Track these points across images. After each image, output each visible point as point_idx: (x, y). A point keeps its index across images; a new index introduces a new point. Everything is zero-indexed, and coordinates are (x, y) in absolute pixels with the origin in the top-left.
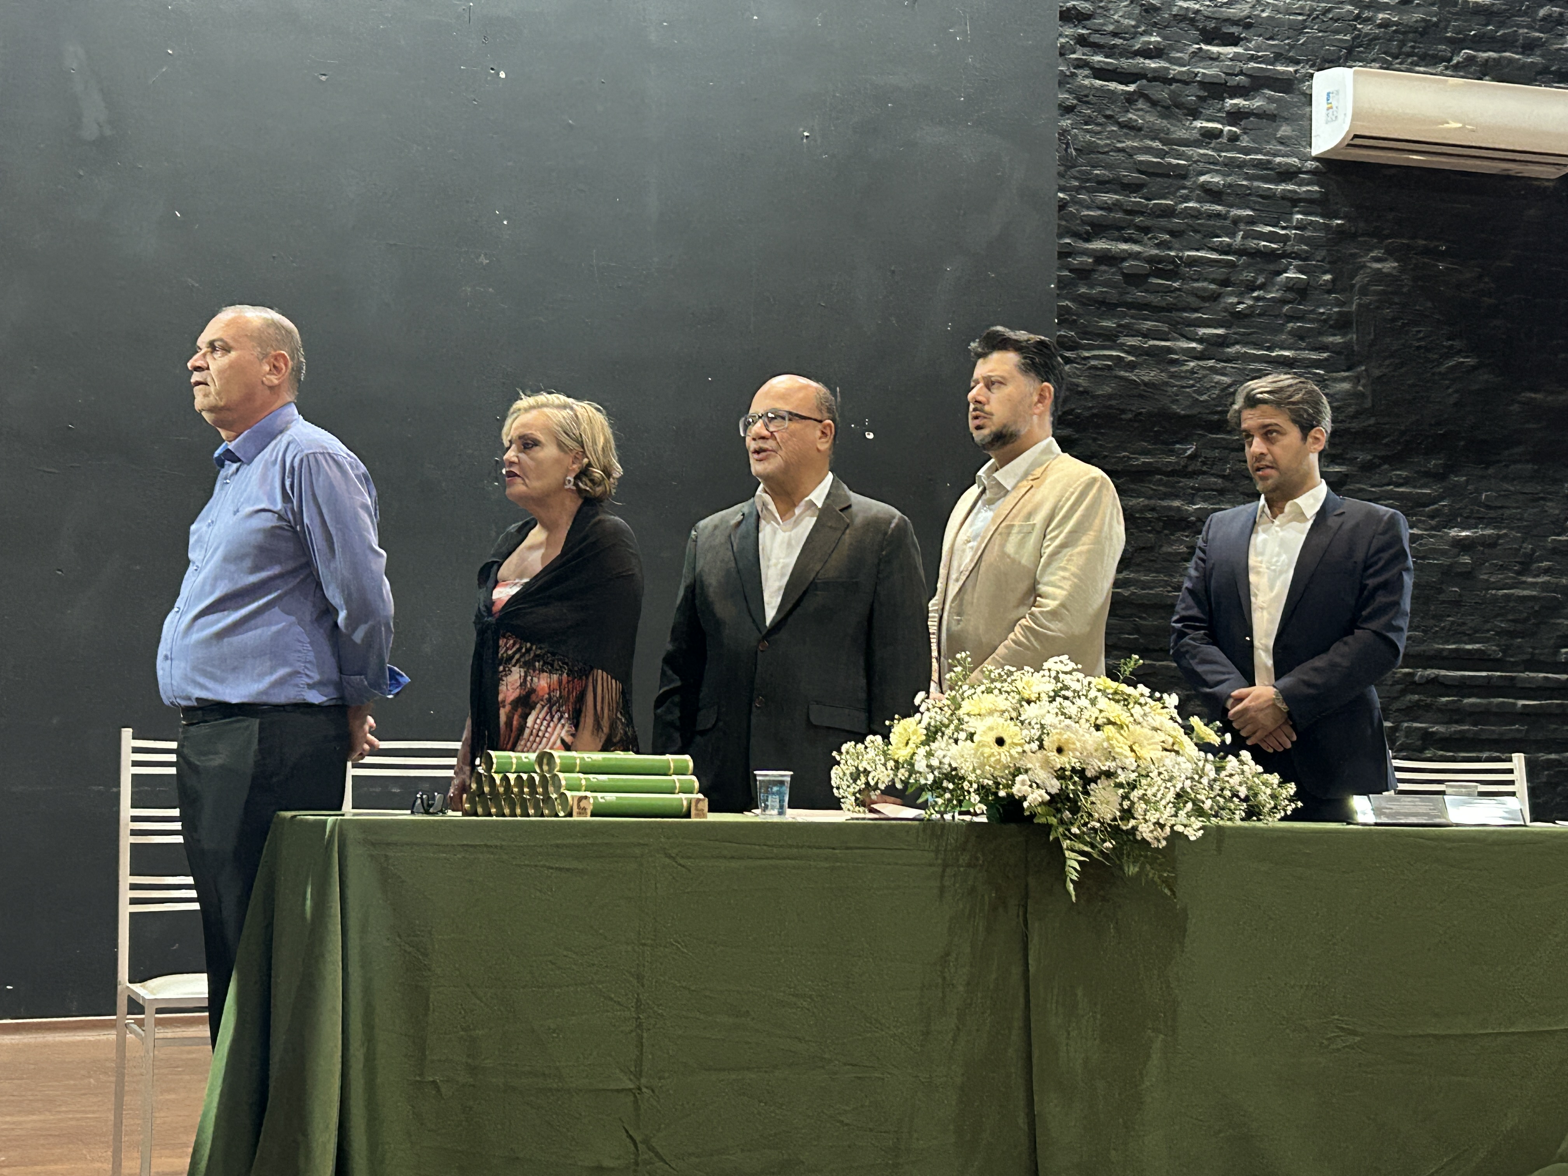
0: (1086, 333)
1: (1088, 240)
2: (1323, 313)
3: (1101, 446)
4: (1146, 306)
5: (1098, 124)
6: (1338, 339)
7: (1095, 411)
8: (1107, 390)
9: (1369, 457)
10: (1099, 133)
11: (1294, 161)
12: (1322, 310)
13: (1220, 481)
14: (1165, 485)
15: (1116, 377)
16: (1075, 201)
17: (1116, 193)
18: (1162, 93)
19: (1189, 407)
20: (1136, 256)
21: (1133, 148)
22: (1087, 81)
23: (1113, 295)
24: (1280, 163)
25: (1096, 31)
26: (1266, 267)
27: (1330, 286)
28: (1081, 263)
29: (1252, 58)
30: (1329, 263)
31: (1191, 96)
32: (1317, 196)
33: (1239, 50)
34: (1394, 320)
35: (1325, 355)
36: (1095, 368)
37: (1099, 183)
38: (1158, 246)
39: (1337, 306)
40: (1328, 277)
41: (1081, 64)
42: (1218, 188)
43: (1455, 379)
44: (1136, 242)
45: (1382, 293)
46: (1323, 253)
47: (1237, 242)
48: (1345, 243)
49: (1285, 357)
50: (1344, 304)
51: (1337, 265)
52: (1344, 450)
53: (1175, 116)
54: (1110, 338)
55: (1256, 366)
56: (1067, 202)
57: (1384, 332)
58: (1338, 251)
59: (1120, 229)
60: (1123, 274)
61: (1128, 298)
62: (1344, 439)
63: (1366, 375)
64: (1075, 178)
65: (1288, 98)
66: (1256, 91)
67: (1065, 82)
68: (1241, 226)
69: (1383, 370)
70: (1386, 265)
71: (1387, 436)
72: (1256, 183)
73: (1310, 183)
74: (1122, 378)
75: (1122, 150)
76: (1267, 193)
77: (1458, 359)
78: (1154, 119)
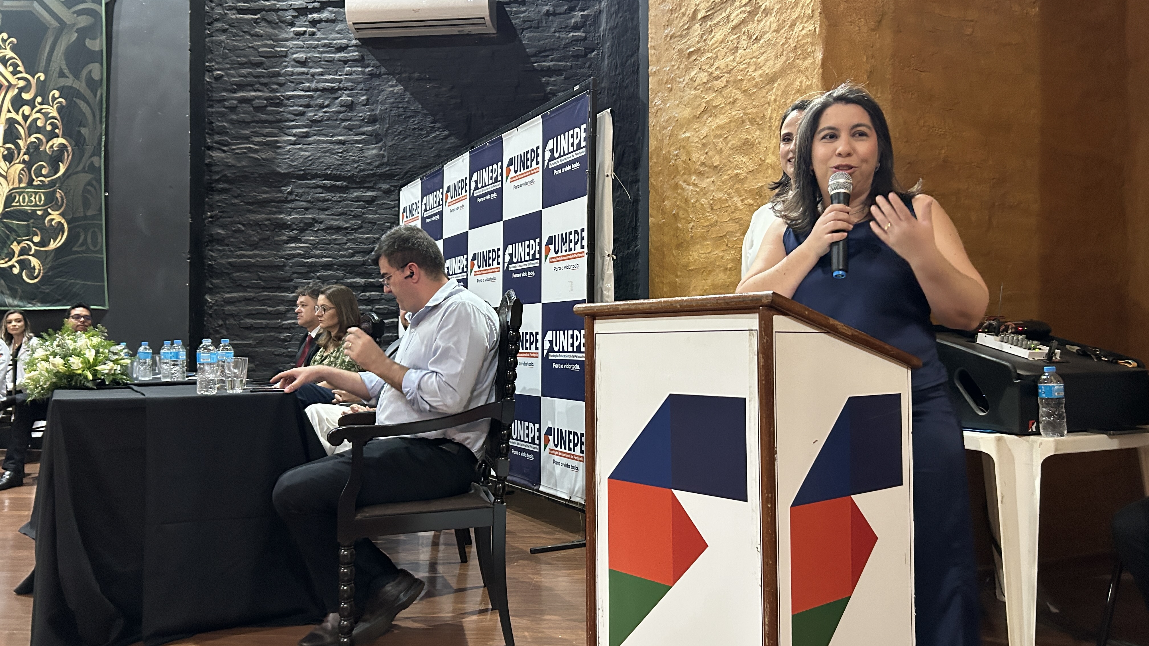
0: (234, 137)
1: (235, 93)
2: (361, 116)
3: (242, 191)
4: (266, 121)
5: (240, 36)
6: (370, 128)
7: (238, 174)
8: (244, 164)
9: (387, 186)
10: (241, 40)
11: (344, 41)
12: (361, 115)
13: (304, 203)
14: (275, 207)
15: (249, 157)
16: (227, 75)
17: (249, 68)
18: (273, 17)
19: (286, 169)
20: (259, 98)
21: (257, 45)
22: (233, 16)
23: (248, 118)
24: (336, 44)
26: (330, 96)
27: (365, 102)
28: (231, 104)
30: (366, 90)
31: (289, 16)
32: (357, 57)
34: (399, 116)
35: (363, 137)
36: (237, 154)
37: (240, 64)
38: (271, 92)
39: (369, 112)
40: (364, 98)
41: (231, 9)
42: (304, 60)
43: (436, 143)
44: (260, 91)
45: (393, 103)
46: (362, 86)
47: (313, 85)
48: (373, 79)
49: (340, 140)
50: (373, 110)
51: (371, 90)
52: (374, 184)
53: (281, 27)
54: (246, 139)
55: (325, 145)
56: (222, 75)
57: (394, 123)
58: (370, 84)
59: (252, 85)
60: (254, 108)
61: (256, 119)
62: (374, 179)
63: (385, 145)
64: (227, 63)
65: (341, 10)
66: (324, 9)
67: (222, 18)
68: (316, 77)
69: (394, 142)
70: (397, 88)
71: (397, 175)
72: (324, 55)
73: (354, 51)
74: (252, 157)
75: (252, 47)
76: (330, 59)
77: (437, 133)
78: (269, 30)
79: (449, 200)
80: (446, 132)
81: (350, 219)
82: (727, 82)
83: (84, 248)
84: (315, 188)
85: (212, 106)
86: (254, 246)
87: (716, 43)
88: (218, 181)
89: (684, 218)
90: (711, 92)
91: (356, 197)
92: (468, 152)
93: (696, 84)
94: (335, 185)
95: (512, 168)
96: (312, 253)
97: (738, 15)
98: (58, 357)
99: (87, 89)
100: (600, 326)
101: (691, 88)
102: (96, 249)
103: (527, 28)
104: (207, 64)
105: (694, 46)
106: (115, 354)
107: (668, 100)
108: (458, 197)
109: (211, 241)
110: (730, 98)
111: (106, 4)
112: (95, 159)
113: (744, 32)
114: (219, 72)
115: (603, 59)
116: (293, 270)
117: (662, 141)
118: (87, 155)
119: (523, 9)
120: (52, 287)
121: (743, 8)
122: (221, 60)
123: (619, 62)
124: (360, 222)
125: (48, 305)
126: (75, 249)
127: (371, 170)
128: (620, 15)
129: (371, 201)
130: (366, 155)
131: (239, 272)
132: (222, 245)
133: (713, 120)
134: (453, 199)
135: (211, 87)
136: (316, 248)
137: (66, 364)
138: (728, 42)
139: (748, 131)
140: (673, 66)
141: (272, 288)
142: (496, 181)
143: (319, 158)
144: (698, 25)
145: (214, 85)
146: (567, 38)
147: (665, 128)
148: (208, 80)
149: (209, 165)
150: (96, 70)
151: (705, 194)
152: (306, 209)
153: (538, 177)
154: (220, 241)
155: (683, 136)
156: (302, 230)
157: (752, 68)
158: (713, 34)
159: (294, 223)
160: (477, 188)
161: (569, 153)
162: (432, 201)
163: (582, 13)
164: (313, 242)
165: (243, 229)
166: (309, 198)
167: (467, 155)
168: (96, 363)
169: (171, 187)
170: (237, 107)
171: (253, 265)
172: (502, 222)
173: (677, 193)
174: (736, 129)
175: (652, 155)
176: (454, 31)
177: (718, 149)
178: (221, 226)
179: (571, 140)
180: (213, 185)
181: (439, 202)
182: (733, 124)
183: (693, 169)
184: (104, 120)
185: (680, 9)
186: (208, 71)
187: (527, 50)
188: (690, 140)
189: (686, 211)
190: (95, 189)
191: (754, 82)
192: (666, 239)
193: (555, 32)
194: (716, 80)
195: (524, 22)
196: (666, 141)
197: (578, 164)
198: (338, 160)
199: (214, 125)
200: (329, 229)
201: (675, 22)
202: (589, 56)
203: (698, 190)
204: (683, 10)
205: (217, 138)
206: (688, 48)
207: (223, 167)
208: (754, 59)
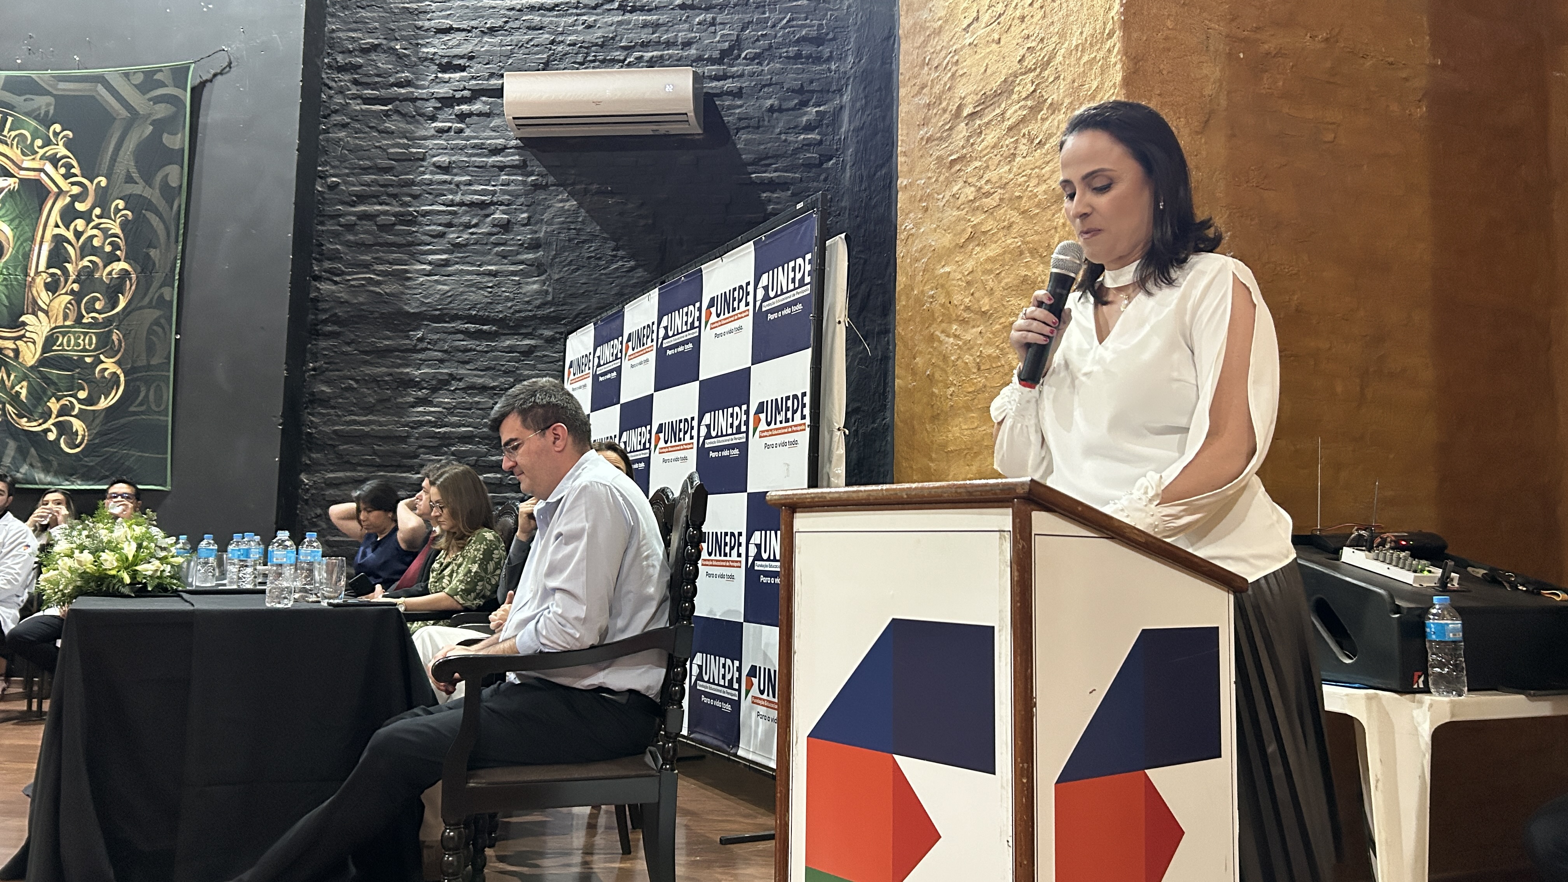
0: (349, 264)
1: (353, 206)
2: (520, 240)
3: (356, 336)
4: (393, 244)
5: (365, 133)
6: (531, 256)
7: (352, 314)
8: (361, 299)
9: (551, 333)
10: (365, 138)
11: (501, 141)
12: (519, 238)
13: (439, 354)
14: (400, 359)
15: (368, 291)
16: (345, 183)
17: (375, 174)
18: (410, 108)
19: (418, 307)
20: (385, 213)
21: (386, 145)
22: (357, 106)
23: (369, 239)
24: (490, 144)
25: (366, 75)
26: (480, 212)
27: (525, 221)
28: (347, 220)
29: (473, 78)
30: (527, 206)
31: (429, 107)
32: (517, 162)
33: (465, 74)
34: (570, 240)
35: (521, 267)
36: (353, 286)
37: (362, 169)
38: (401, 205)
39: (530, 234)
40: (525, 215)
41: (355, 97)
42: (446, 164)
43: (617, 277)
44: (387, 204)
45: (563, 223)
46: (522, 200)
47: (458, 198)
48: (538, 192)
49: (490, 270)
50: (536, 232)
51: (532, 207)
52: (534, 329)
53: (418, 122)
54: (366, 266)
55: (469, 277)
56: (337, 184)
57: (564, 249)
58: (533, 198)
59: (377, 197)
60: (377, 225)
61: (380, 240)
62: (533, 323)
63: (549, 278)
64: (346, 168)
65: (499, 101)
66: (476, 99)
67: (342, 109)
68: (462, 187)
69: (562, 274)
70: (568, 204)
71: (564, 319)
72: (473, 159)
73: (513, 154)
74: (372, 291)
75: (380, 147)
76: (481, 164)
77: (620, 263)
78: (403, 125)
79: (630, 352)
80: (632, 263)
81: (499, 376)
82: (1001, 199)
83: (143, 408)
84: (455, 333)
85: (322, 223)
86: (369, 409)
87: (987, 147)
88: (325, 322)
89: (941, 381)
90: (978, 212)
91: (508, 347)
92: (657, 289)
93: (960, 202)
94: (481, 330)
95: (713, 310)
96: (446, 420)
97: (1016, 111)
98: (86, 552)
99: (161, 199)
100: (802, 522)
101: (953, 207)
102: (157, 409)
103: (743, 128)
104: (319, 168)
105: (957, 152)
106: (163, 549)
107: (923, 223)
108: (642, 348)
109: (312, 402)
110: (1004, 221)
111: (193, 89)
112: (166, 291)
113: (1024, 135)
114: (334, 179)
115: (844, 169)
116: (420, 442)
117: (913, 277)
118: (156, 284)
119: (739, 103)
120: (99, 459)
121: (1022, 103)
122: (337, 163)
123: (865, 174)
124: (512, 380)
125: (91, 483)
126: (132, 409)
127: (530, 311)
128: (868, 112)
129: (528, 352)
130: (523, 291)
131: (347, 444)
132: (327, 408)
133: (982, 251)
134: (636, 350)
135: (324, 198)
136: (452, 414)
137: (97, 561)
138: (1002, 147)
139: (1027, 266)
140: (930, 178)
141: (392, 466)
142: (693, 327)
143: (462, 293)
144: (963, 124)
145: (326, 196)
146: (797, 142)
147: (917, 261)
148: (320, 189)
149: (316, 300)
150: (174, 174)
151: (969, 349)
152: (441, 361)
153: (748, 323)
154: (324, 401)
155: (942, 271)
156: (434, 390)
157: (1033, 182)
158: (983, 136)
159: (423, 380)
160: (666, 336)
161: (788, 292)
162: (607, 353)
163: (817, 109)
164: (447, 406)
165: (355, 386)
166: (446, 347)
167: (655, 293)
168: (137, 561)
169: (262, 328)
170: (355, 224)
171: (367, 435)
172: (698, 382)
173: (932, 347)
174: (1012, 263)
175: (899, 297)
176: (647, 130)
177: (988, 289)
178: (327, 382)
179: (791, 275)
180: (319, 327)
181: (617, 355)
182: (1007, 257)
183: (954, 315)
184: (181, 239)
185: (940, 104)
186: (321, 178)
187: (744, 157)
188: (951, 276)
189: (944, 371)
190: (163, 329)
191: (1036, 200)
192: (918, 409)
193: (780, 134)
194: (986, 198)
195: (740, 119)
196: (919, 278)
197: (799, 306)
198: (486, 297)
199: (324, 248)
200: (471, 388)
201: (934, 121)
202: (825, 166)
203: (960, 343)
204: (944, 104)
205: (327, 265)
206: (950, 155)
207: (332, 304)
208: (1037, 170)
